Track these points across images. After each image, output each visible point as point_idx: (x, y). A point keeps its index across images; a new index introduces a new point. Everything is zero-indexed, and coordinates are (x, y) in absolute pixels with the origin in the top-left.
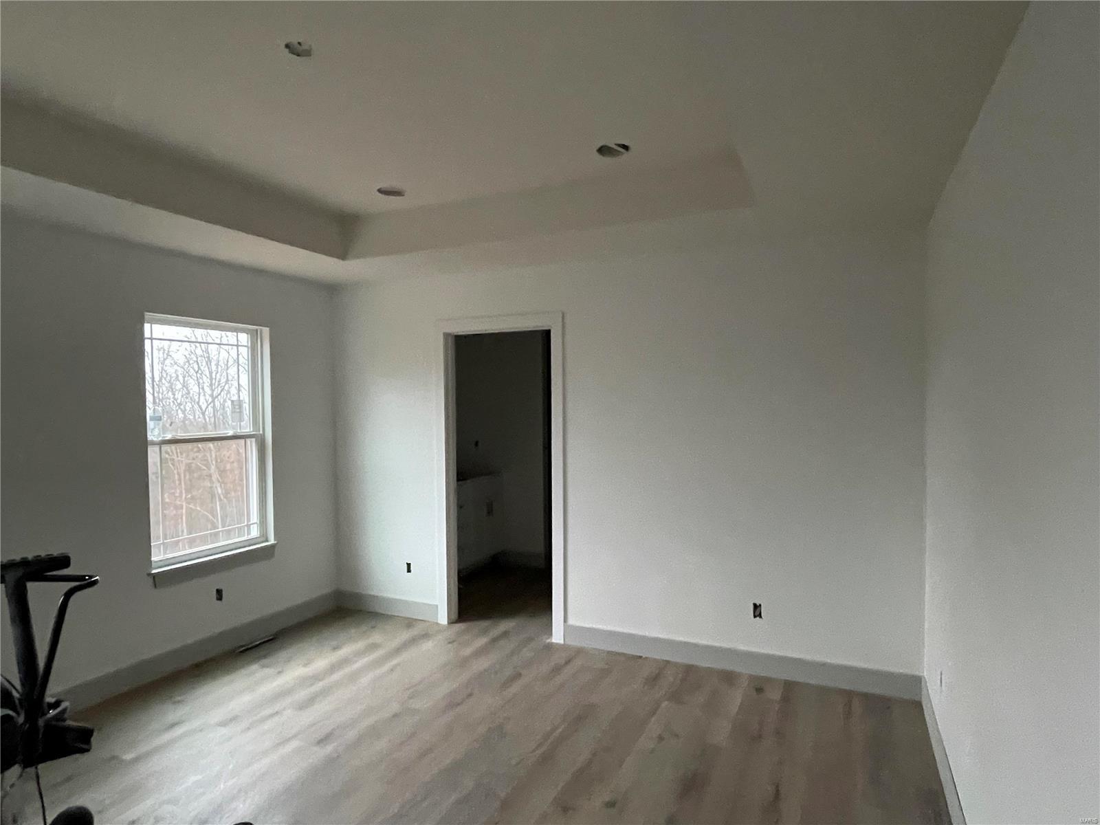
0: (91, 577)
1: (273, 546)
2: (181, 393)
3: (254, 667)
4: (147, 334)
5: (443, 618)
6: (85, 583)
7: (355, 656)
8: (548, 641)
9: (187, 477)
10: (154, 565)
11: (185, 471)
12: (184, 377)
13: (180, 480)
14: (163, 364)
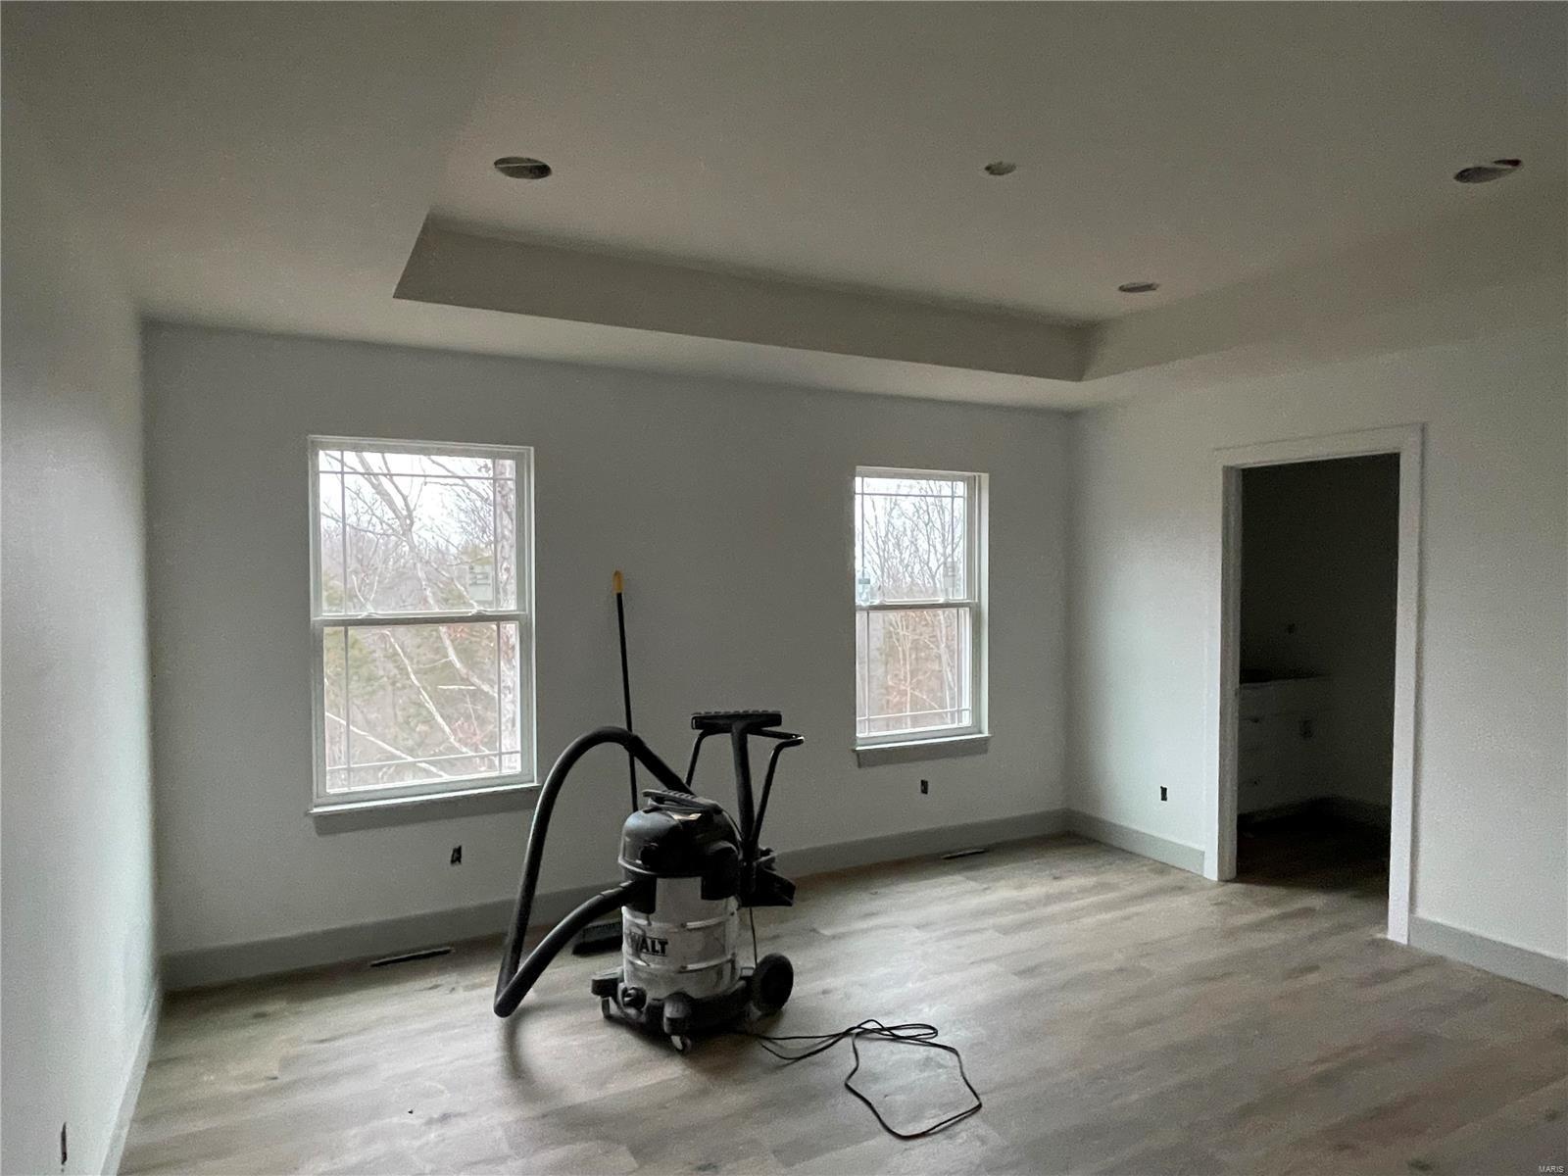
0: (797, 736)
1: (986, 739)
2: (908, 551)
3: (958, 878)
4: (858, 489)
5: (1211, 871)
6: (790, 741)
7: (1079, 892)
8: (1379, 936)
9: (913, 656)
10: (859, 742)
11: (911, 649)
12: (913, 531)
13: (905, 660)
14: (890, 515)
